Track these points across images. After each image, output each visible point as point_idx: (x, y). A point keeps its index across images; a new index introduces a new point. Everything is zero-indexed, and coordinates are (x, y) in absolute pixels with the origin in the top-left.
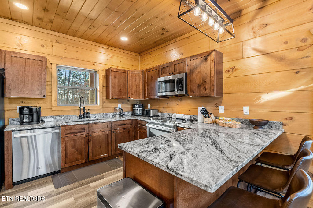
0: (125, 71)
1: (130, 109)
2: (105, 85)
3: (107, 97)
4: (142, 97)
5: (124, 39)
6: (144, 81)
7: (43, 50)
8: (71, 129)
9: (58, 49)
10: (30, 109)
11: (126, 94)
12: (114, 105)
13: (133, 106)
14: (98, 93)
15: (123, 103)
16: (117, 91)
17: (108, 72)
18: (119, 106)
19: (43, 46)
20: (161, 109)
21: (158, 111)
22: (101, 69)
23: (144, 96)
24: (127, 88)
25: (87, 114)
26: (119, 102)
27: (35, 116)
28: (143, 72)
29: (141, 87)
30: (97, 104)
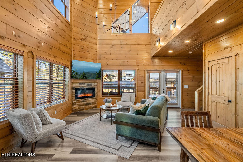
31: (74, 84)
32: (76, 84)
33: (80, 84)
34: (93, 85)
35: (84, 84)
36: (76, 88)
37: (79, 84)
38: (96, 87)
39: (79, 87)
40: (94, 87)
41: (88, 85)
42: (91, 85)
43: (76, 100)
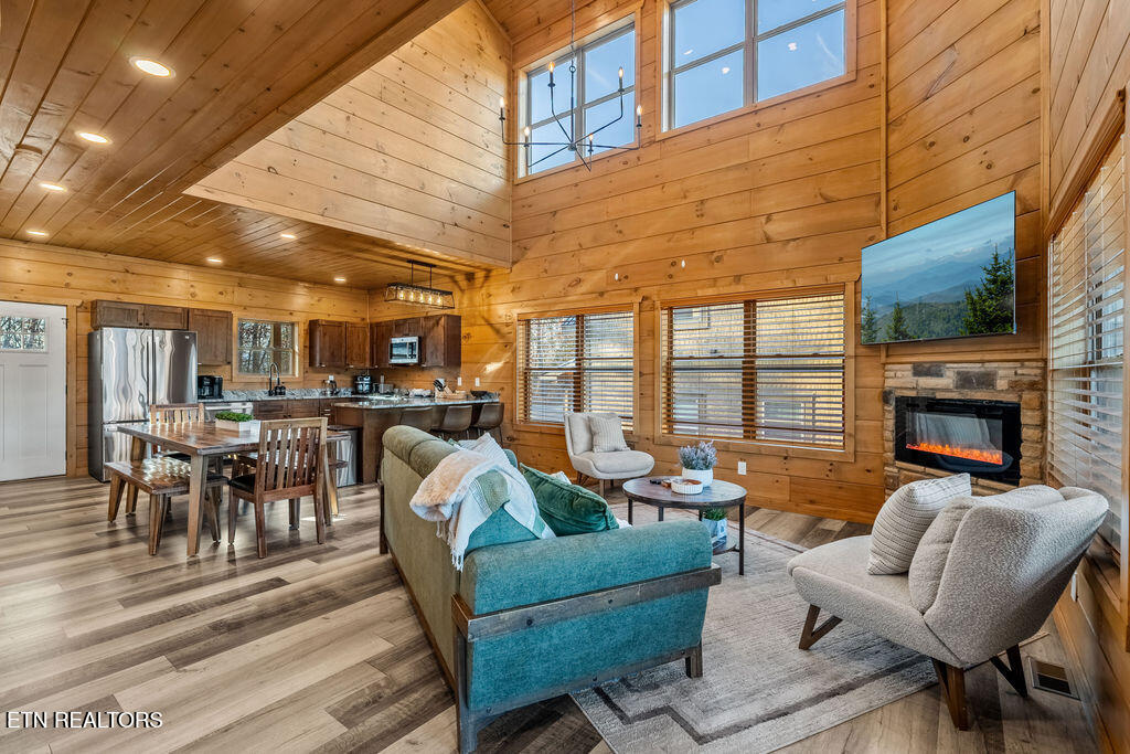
0: (340, 323)
1: (349, 384)
2: (308, 344)
3: (312, 363)
4: (368, 365)
5: (340, 280)
6: (372, 339)
7: (222, 298)
8: (265, 405)
9: (241, 295)
10: (212, 379)
11: (343, 359)
12: (321, 376)
13: (355, 379)
14: (297, 357)
15: (338, 373)
16: (327, 354)
17: (313, 326)
18: (331, 378)
19: (221, 293)
20: (398, 383)
21: (395, 387)
22: (302, 320)
23: (372, 364)
24: (343, 349)
25: (280, 388)
26: (331, 373)
27: (216, 388)
28: (371, 325)
29: (368, 349)
30: (294, 375)
31: (892, 374)
32: (899, 374)
33: (919, 371)
34: (1001, 384)
35: (939, 375)
36: (899, 393)
37: (910, 373)
38: (1027, 396)
39: (913, 394)
40: (1011, 398)
41: (965, 380)
42: (987, 380)
43: (899, 463)
